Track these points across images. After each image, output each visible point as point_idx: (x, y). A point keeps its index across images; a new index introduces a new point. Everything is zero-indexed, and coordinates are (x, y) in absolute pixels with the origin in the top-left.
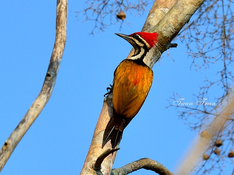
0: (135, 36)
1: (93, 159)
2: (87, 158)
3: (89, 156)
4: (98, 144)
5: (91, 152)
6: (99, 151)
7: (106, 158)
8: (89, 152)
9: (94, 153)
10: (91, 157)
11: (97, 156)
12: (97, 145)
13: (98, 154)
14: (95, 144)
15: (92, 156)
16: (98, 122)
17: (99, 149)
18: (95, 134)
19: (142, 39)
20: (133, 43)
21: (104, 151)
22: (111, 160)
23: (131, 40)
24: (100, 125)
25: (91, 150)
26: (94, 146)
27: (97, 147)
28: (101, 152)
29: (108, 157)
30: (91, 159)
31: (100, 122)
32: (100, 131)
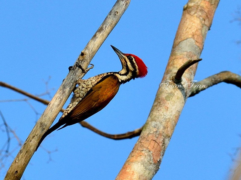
0: (129, 57)
1: (173, 71)
2: (167, 70)
3: (169, 68)
4: (178, 54)
5: (171, 63)
6: (179, 62)
7: (187, 70)
8: (168, 64)
9: (174, 65)
10: (171, 69)
11: (177, 67)
12: (178, 56)
13: (178, 65)
14: (175, 55)
15: (172, 67)
16: (177, 31)
17: (180, 60)
18: (175, 44)
19: (135, 63)
20: (124, 63)
21: (185, 62)
22: (192, 72)
23: (123, 60)
24: (180, 35)
25: (170, 61)
26: (174, 57)
27: (177, 58)
28: (181, 63)
29: (189, 68)
30: (171, 71)
31: (180, 31)
32: (180, 41)
